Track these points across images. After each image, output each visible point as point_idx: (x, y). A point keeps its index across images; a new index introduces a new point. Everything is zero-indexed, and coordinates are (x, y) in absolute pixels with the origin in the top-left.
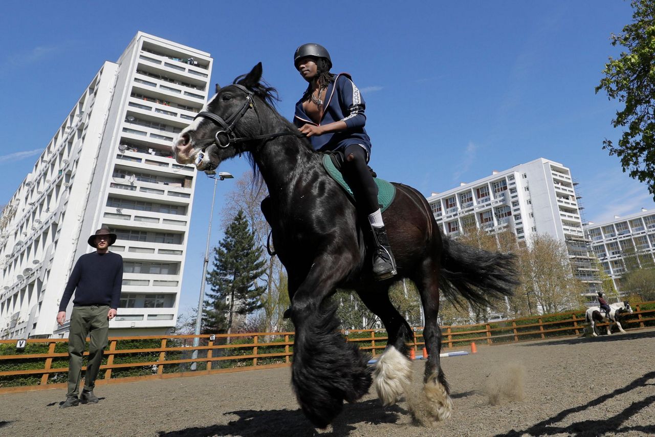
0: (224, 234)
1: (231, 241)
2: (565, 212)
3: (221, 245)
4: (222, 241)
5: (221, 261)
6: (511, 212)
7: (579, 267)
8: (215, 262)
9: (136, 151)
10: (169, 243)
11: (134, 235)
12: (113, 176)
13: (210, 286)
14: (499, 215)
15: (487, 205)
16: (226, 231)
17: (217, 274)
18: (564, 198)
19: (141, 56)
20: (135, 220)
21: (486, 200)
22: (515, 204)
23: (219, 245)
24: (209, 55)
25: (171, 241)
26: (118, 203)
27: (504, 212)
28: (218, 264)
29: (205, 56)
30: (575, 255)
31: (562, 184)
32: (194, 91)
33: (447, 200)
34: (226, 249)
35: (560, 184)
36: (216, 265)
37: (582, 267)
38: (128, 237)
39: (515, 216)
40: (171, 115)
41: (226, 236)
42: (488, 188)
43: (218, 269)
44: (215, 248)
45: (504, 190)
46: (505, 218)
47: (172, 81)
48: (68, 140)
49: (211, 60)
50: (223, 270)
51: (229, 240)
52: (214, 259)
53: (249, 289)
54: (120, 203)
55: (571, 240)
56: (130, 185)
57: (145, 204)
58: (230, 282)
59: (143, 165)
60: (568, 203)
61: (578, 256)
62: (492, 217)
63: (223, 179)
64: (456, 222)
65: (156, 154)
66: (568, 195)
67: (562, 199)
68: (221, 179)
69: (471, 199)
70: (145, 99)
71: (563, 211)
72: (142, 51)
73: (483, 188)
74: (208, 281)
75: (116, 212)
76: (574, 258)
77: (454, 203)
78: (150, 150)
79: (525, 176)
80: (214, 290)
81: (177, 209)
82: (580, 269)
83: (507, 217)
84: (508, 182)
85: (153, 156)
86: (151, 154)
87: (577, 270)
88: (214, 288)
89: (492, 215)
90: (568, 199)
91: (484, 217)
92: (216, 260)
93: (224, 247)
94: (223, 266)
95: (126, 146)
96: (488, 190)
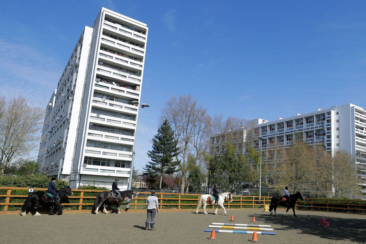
0: (157, 132)
1: (161, 136)
2: (359, 137)
3: (156, 137)
4: (156, 135)
5: (156, 146)
6: (325, 133)
7: (361, 169)
8: (154, 146)
9: (106, 82)
10: (126, 135)
11: (107, 129)
12: (94, 96)
13: (151, 158)
14: (318, 134)
15: (311, 128)
16: (158, 130)
17: (154, 152)
18: (360, 129)
19: (104, 23)
20: (107, 121)
21: (311, 125)
22: (329, 129)
23: (155, 137)
24: (146, 25)
25: (127, 134)
26: (98, 111)
27: (321, 133)
28: (155, 147)
29: (143, 25)
30: (360, 162)
31: (360, 121)
32: (137, 48)
33: (288, 123)
34: (159, 140)
35: (359, 120)
36: (154, 148)
37: (363, 170)
38: (105, 130)
39: (328, 136)
40: (124, 62)
41: (158, 133)
42: (313, 118)
43: (155, 150)
44: (153, 139)
45: (323, 120)
46: (321, 136)
47: (124, 41)
48: (70, 73)
49: (147, 28)
50: (157, 151)
51: (160, 135)
52: (153, 145)
53: (171, 161)
54: (99, 111)
55: (359, 154)
56: (103, 101)
57: (113, 113)
58: (161, 157)
59: (110, 91)
60: (362, 132)
61: (361, 163)
62: (313, 135)
63: (144, 107)
64: (292, 135)
65: (117, 85)
66: (363, 128)
67: (359, 130)
68: (142, 107)
69: (302, 123)
70: (109, 51)
71: (358, 136)
72: (105, 21)
73: (310, 118)
74: (149, 156)
75: (96, 116)
76: (359, 164)
77: (292, 125)
78: (114, 83)
79: (338, 114)
80: (153, 160)
81: (130, 117)
82: (362, 170)
83: (323, 136)
84: (326, 116)
85: (115, 86)
86: (114, 85)
87: (360, 171)
88: (153, 159)
89: (313, 134)
90: (362, 130)
91: (309, 134)
92: (154, 145)
93: (158, 138)
94: (157, 148)
95: (100, 79)
96: (313, 119)
